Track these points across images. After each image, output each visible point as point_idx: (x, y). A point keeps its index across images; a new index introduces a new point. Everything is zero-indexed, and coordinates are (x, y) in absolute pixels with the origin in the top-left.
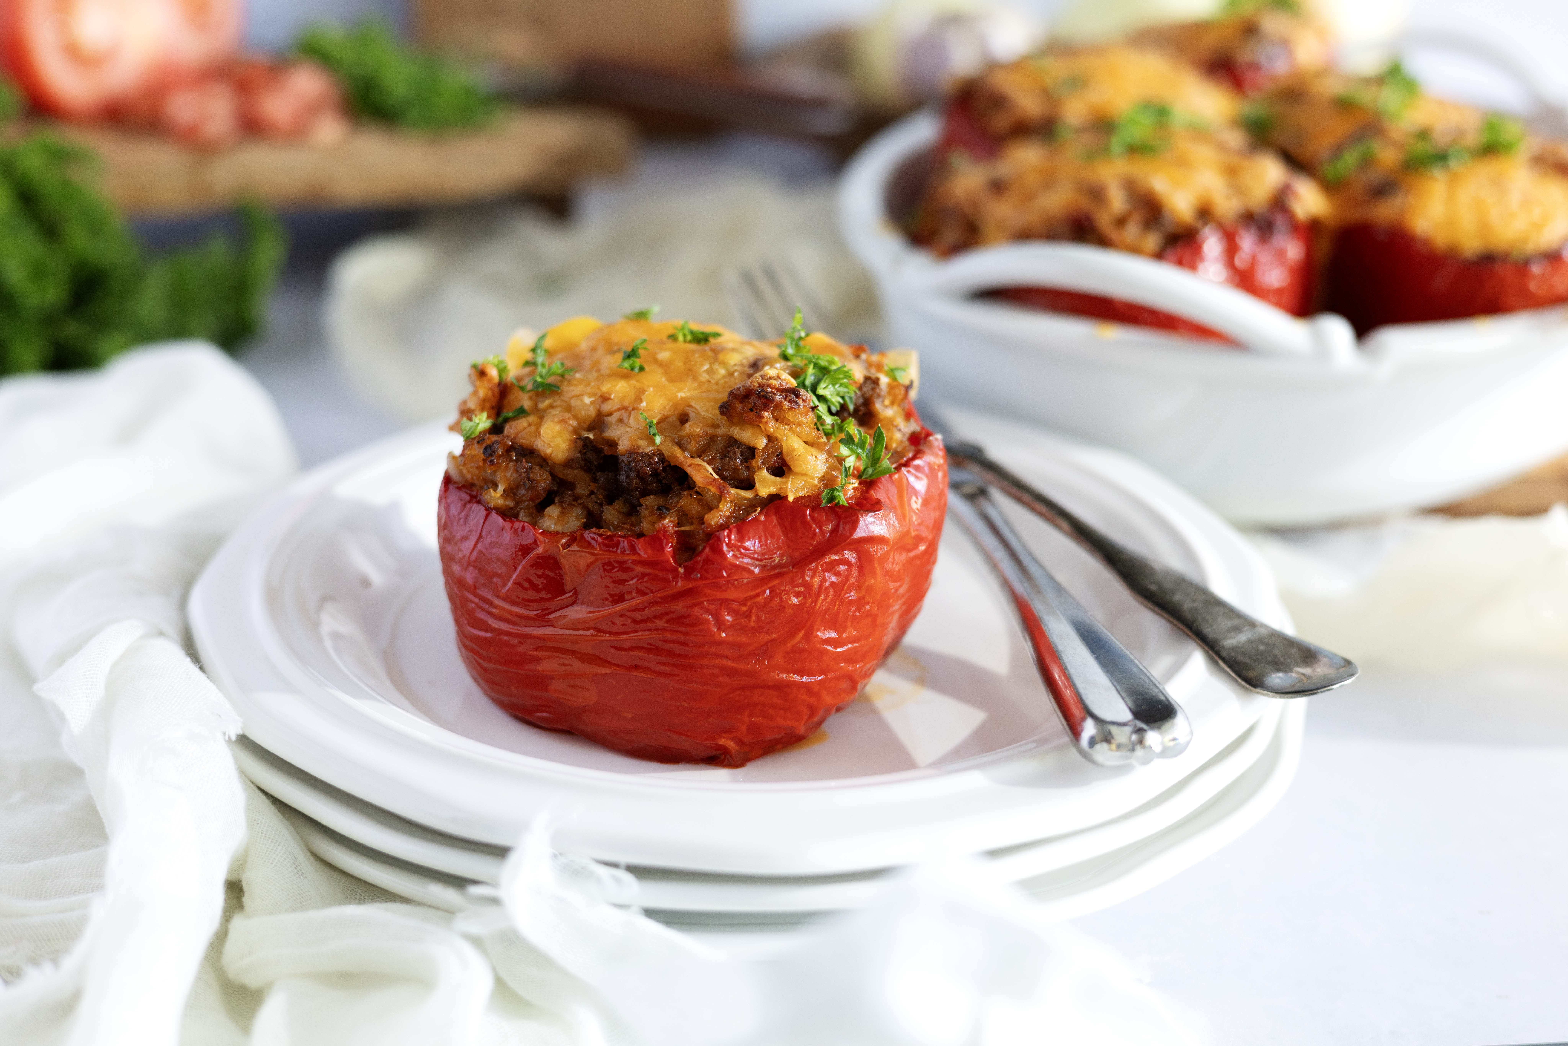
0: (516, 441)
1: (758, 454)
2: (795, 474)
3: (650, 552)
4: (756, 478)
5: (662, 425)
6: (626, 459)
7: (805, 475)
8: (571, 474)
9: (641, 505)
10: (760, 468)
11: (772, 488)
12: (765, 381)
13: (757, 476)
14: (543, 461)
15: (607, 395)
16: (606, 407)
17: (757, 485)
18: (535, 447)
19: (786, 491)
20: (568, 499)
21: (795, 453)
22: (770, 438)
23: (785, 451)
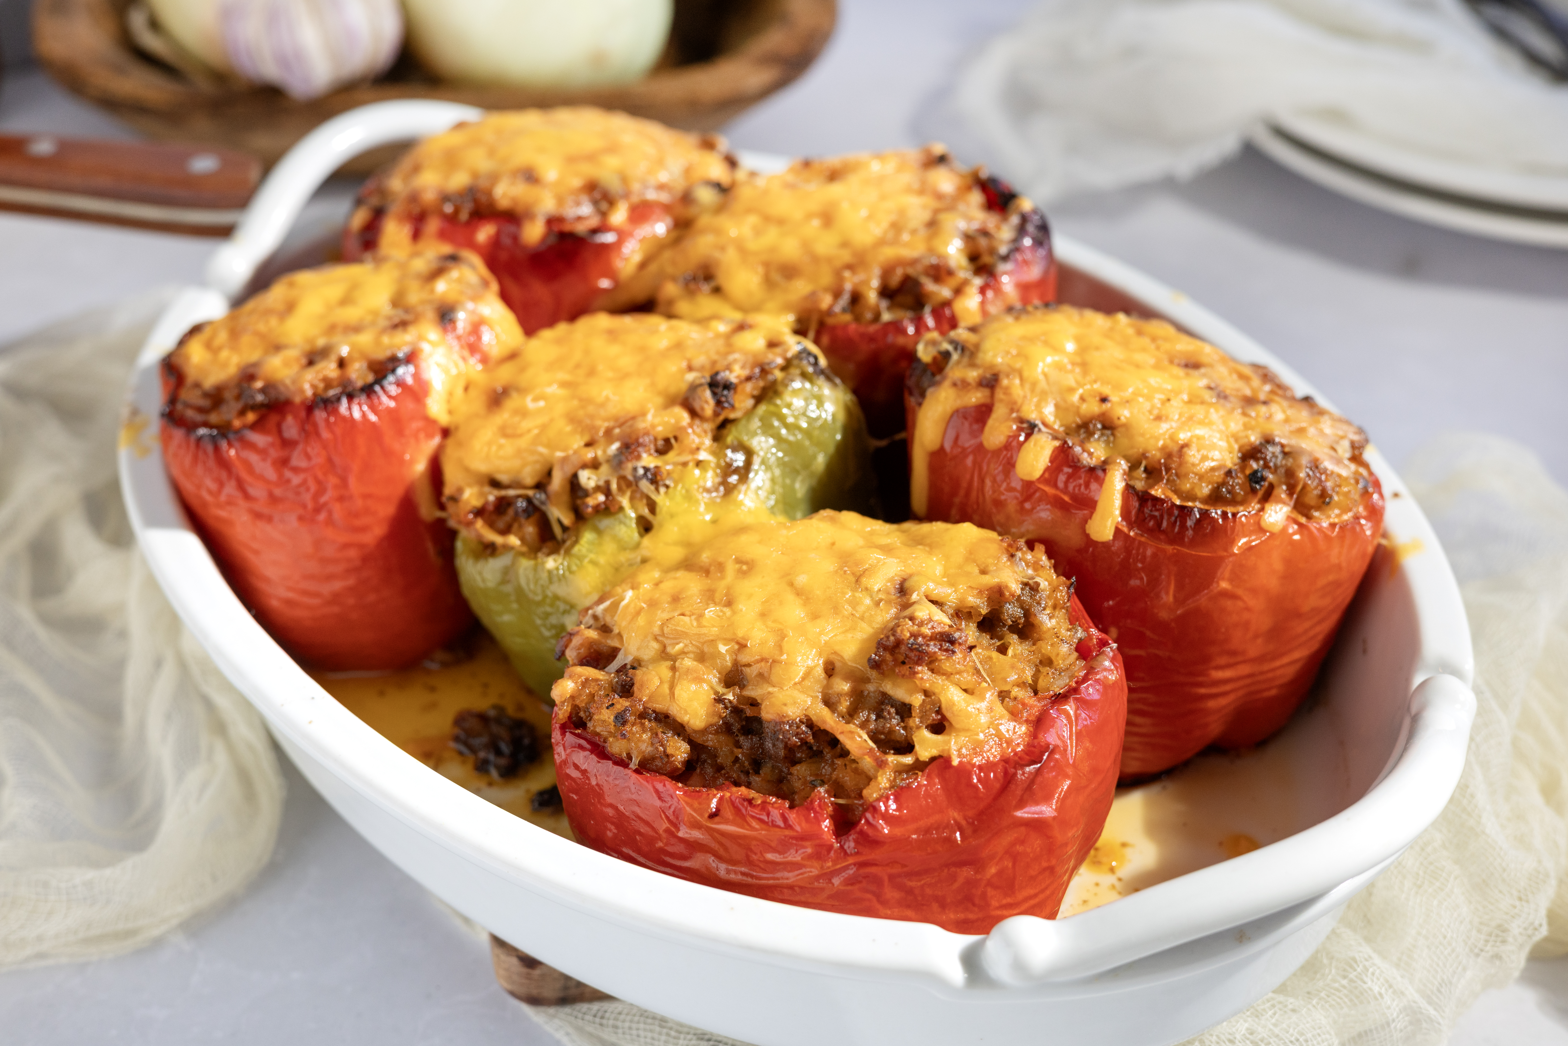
0: (648, 706)
1: (916, 712)
2: (958, 731)
3: (804, 824)
4: (915, 739)
5: (807, 683)
6: (771, 726)
7: (968, 730)
8: (711, 740)
9: (791, 774)
10: (918, 728)
11: (933, 750)
12: (916, 627)
13: (915, 736)
14: (680, 730)
15: (744, 642)
16: (744, 658)
17: (917, 747)
18: (669, 712)
19: (949, 750)
20: (709, 770)
21: (955, 708)
22: (926, 693)
23: (943, 706)
